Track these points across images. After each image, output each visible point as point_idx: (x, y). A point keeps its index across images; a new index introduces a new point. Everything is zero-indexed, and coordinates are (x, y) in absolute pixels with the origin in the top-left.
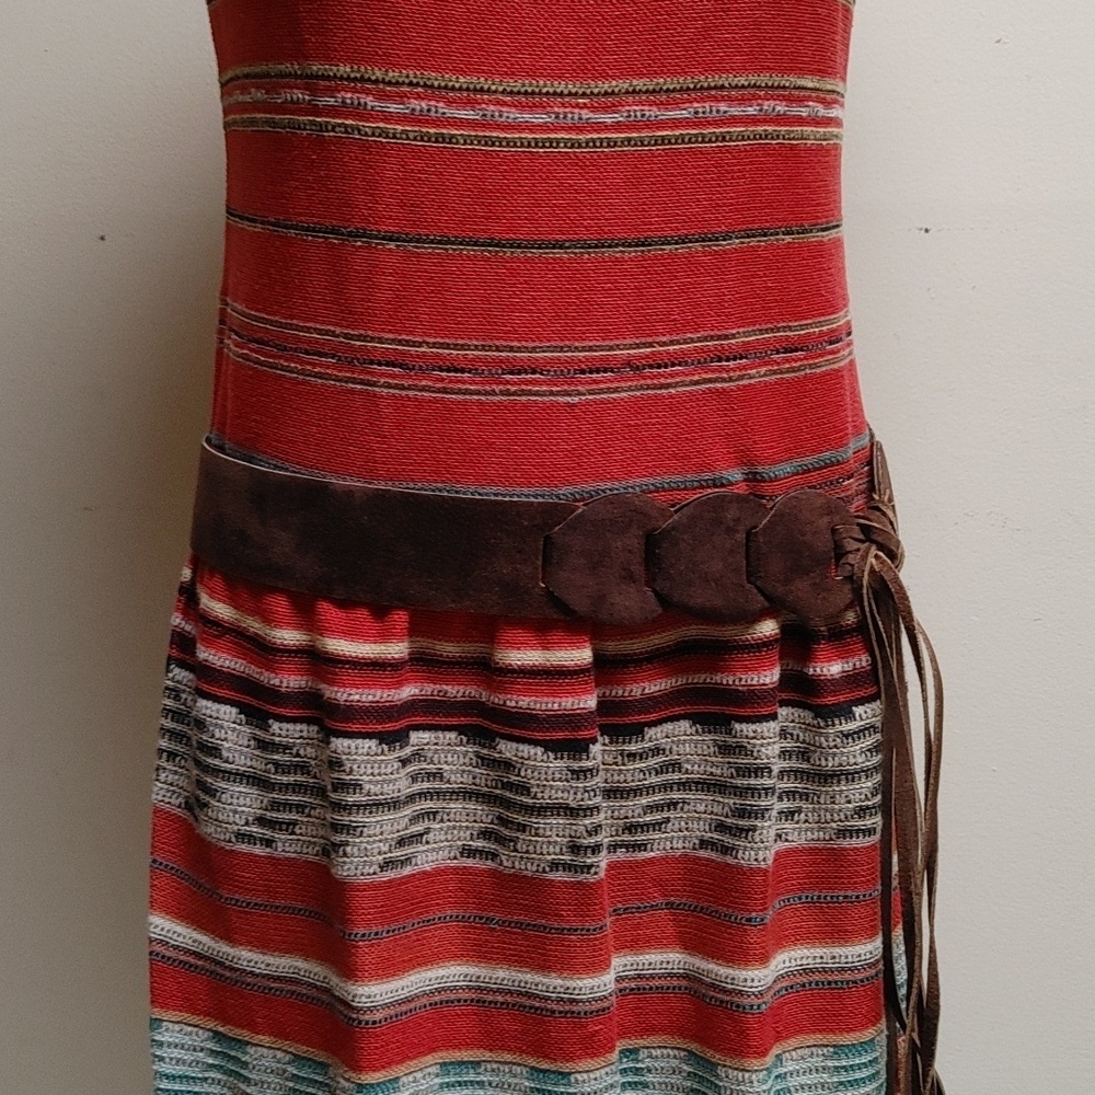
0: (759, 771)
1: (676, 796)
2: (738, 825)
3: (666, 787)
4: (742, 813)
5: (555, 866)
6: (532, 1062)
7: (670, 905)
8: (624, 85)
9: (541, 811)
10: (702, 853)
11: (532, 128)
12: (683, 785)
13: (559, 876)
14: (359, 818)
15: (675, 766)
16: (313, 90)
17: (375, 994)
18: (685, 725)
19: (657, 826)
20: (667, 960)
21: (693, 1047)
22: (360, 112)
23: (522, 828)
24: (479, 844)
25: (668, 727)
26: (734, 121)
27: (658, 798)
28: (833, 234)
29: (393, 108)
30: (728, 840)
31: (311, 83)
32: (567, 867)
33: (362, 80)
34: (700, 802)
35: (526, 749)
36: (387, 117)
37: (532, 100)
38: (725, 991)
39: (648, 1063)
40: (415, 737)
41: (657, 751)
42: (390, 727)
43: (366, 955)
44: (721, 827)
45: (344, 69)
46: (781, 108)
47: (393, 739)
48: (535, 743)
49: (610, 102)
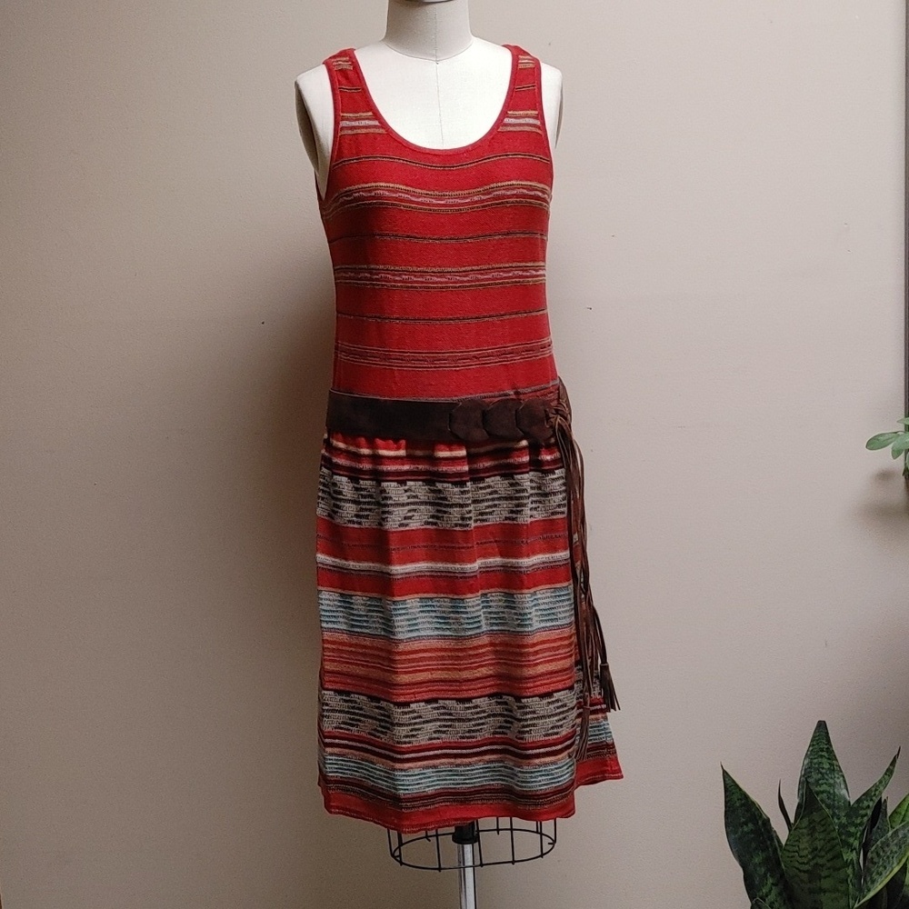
0: (524, 491)
1: (496, 502)
2: (517, 511)
3: (493, 499)
4: (518, 506)
5: (456, 525)
6: (451, 596)
7: (496, 541)
8: (469, 268)
9: (451, 506)
10: (506, 522)
11: (441, 283)
12: (499, 499)
13: (458, 529)
14: (391, 509)
15: (496, 492)
16: (371, 273)
17: (398, 569)
18: (498, 478)
19: (491, 513)
20: (497, 560)
21: (506, 591)
22: (387, 280)
23: (445, 512)
24: (431, 520)
25: (493, 478)
26: (505, 278)
27: (490, 503)
28: (545, 312)
29: (397, 278)
30: (514, 516)
31: (370, 271)
32: (461, 525)
33: (387, 270)
34: (504, 504)
35: (445, 485)
36: (395, 281)
37: (442, 274)
38: (515, 568)
39: (491, 598)
40: (409, 483)
41: (489, 487)
42: (401, 478)
43: (394, 555)
44: (512, 512)
45: (381, 267)
46: (520, 273)
47: (403, 483)
48: (448, 482)
49: (466, 273)
